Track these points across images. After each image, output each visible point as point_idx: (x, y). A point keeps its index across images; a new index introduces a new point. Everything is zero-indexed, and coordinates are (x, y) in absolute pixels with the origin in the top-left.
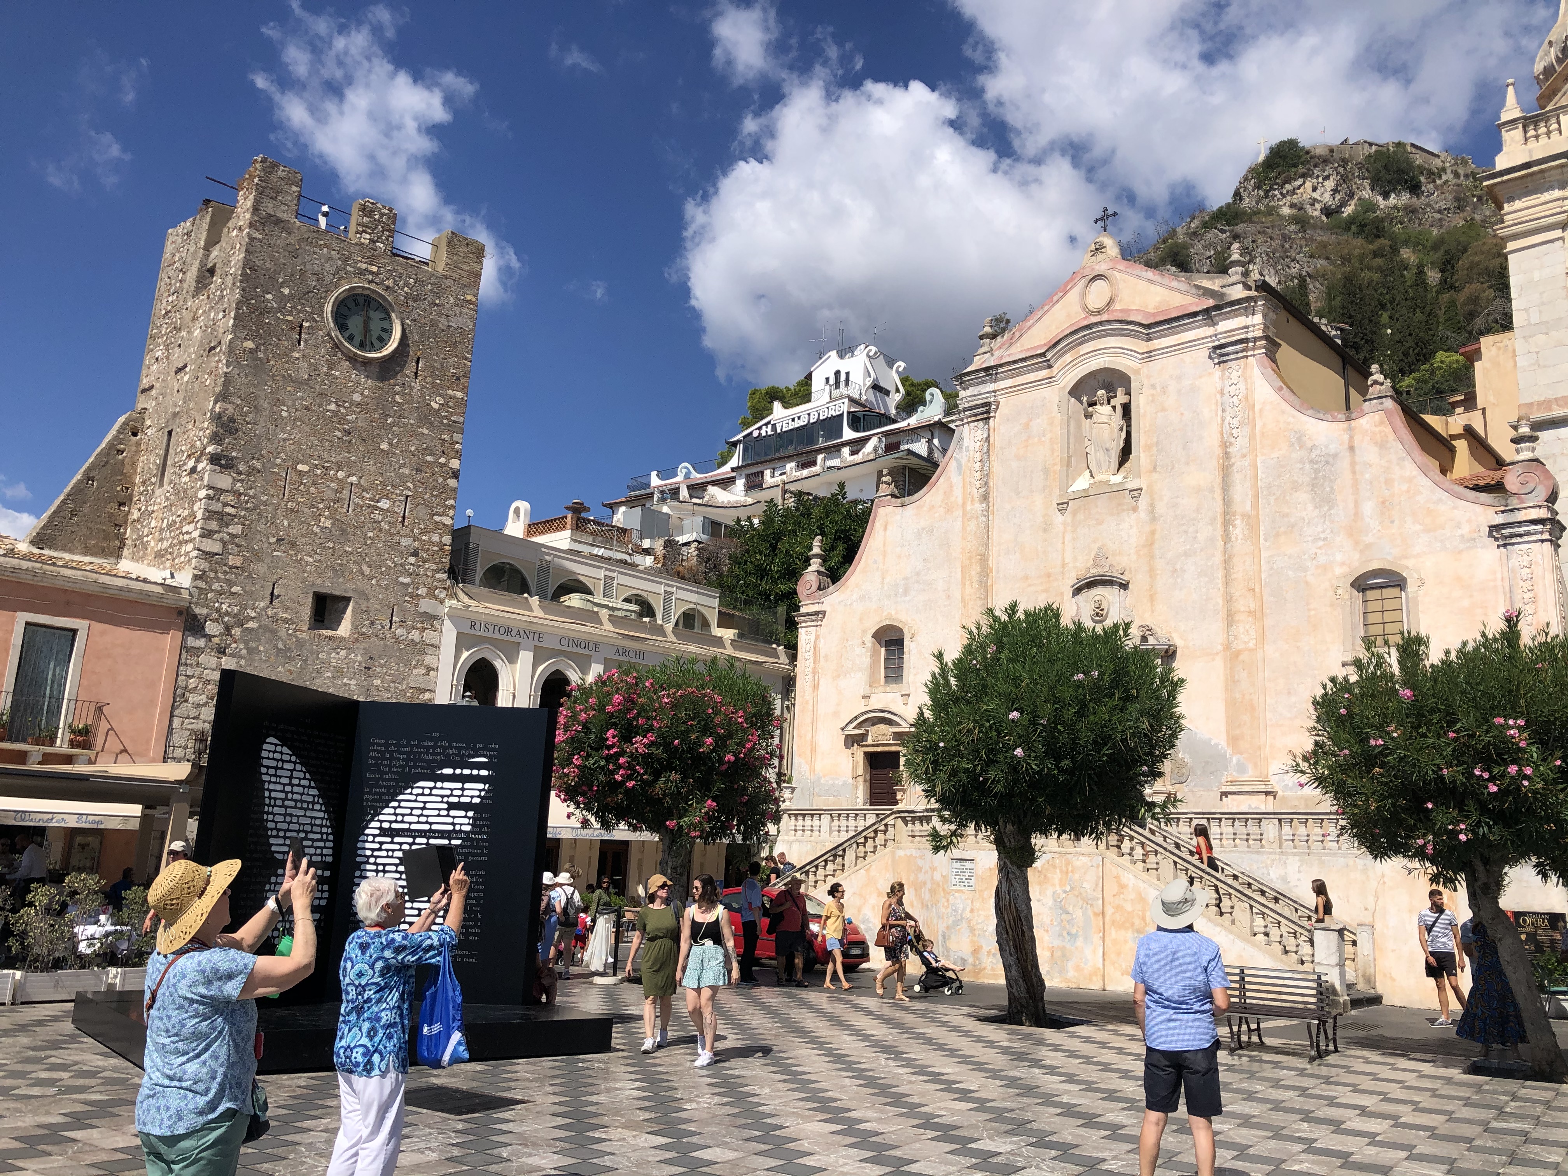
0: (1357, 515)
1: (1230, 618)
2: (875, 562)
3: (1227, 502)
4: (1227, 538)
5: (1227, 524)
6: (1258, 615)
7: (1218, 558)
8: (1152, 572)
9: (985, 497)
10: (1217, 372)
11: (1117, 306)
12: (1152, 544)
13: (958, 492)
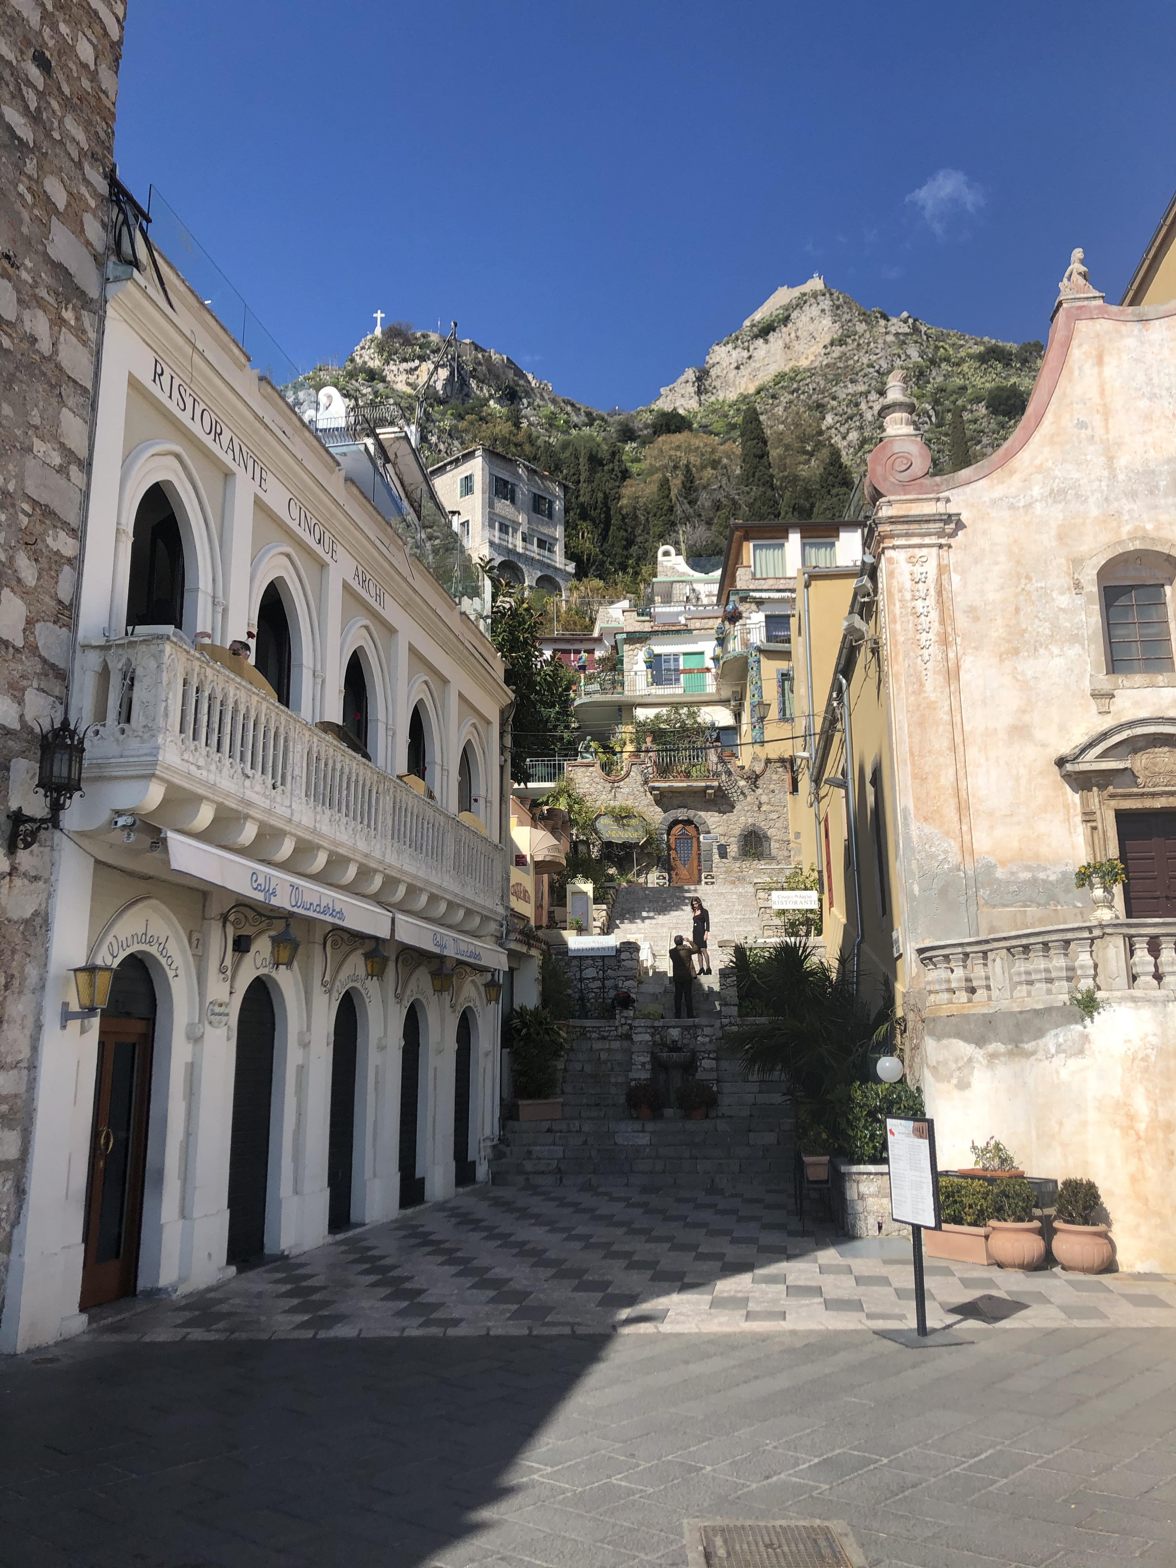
2: (1082, 425)
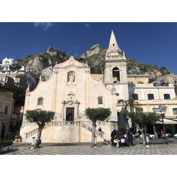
0: (99, 91)
1: (86, 100)
2: (39, 89)
3: (86, 88)
4: (86, 92)
5: (86, 90)
6: (89, 100)
7: (85, 93)
8: (77, 94)
9: (56, 83)
10: (85, 74)
11: (74, 64)
12: (77, 91)
13: (52, 82)
